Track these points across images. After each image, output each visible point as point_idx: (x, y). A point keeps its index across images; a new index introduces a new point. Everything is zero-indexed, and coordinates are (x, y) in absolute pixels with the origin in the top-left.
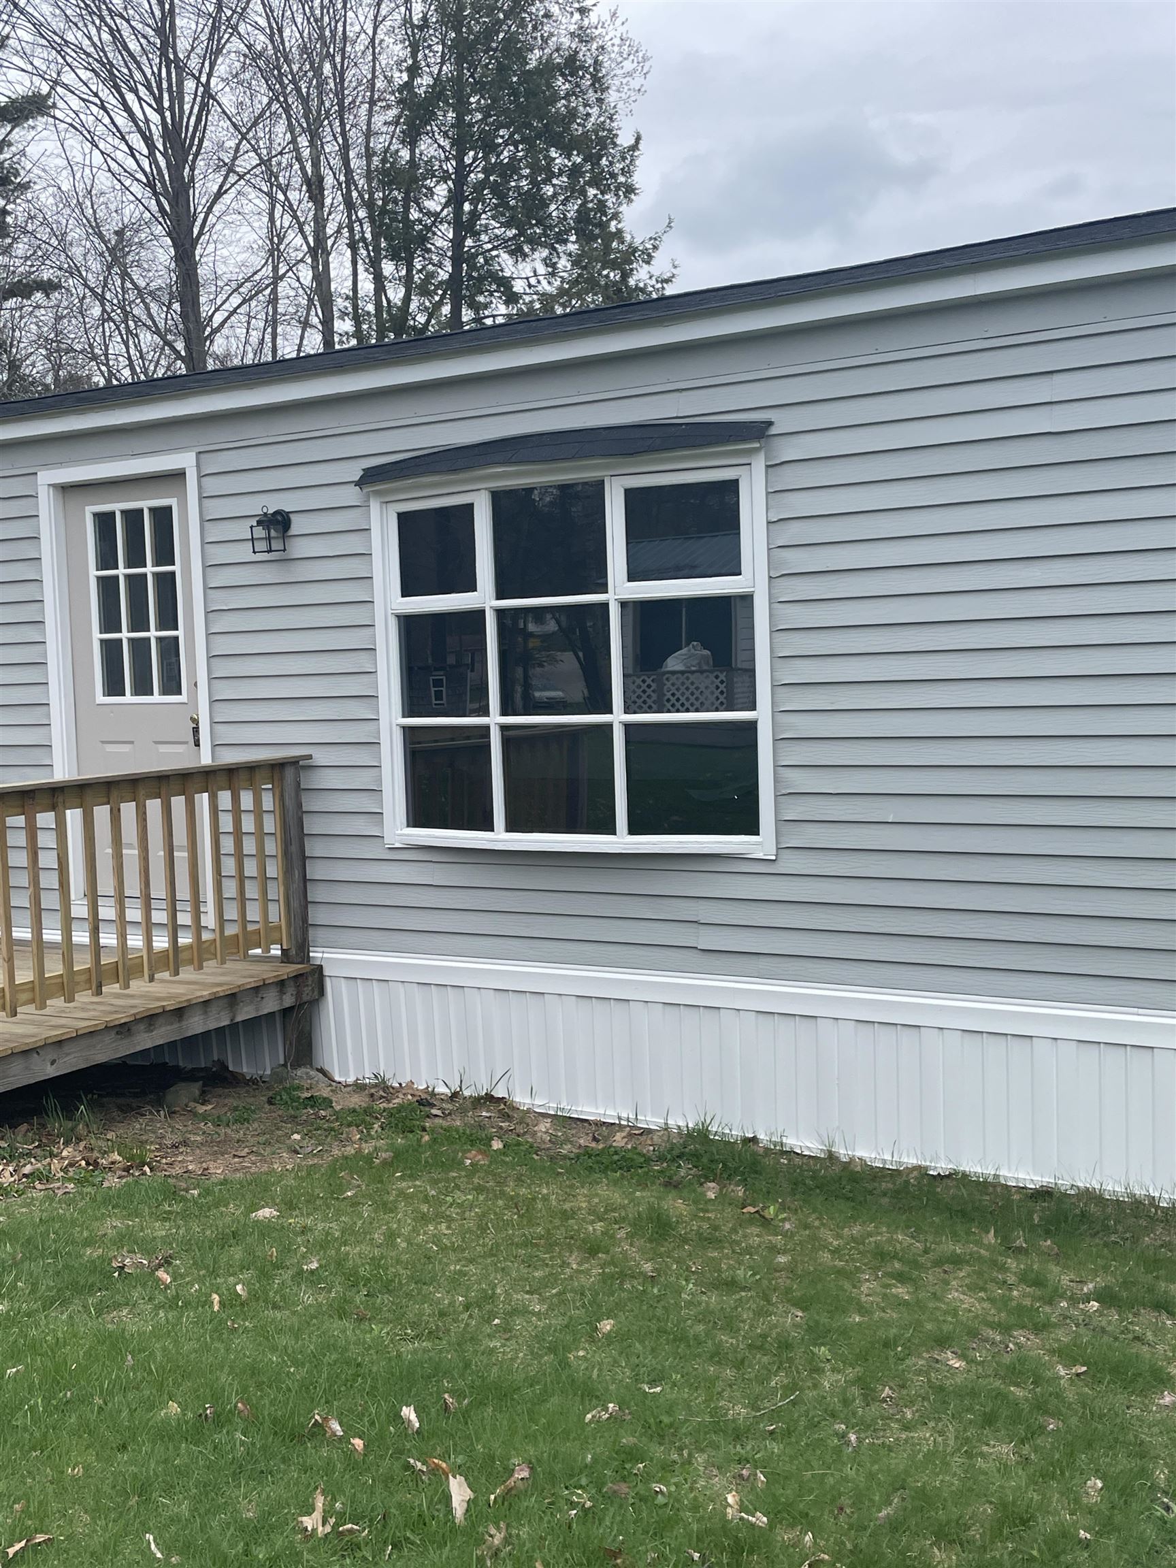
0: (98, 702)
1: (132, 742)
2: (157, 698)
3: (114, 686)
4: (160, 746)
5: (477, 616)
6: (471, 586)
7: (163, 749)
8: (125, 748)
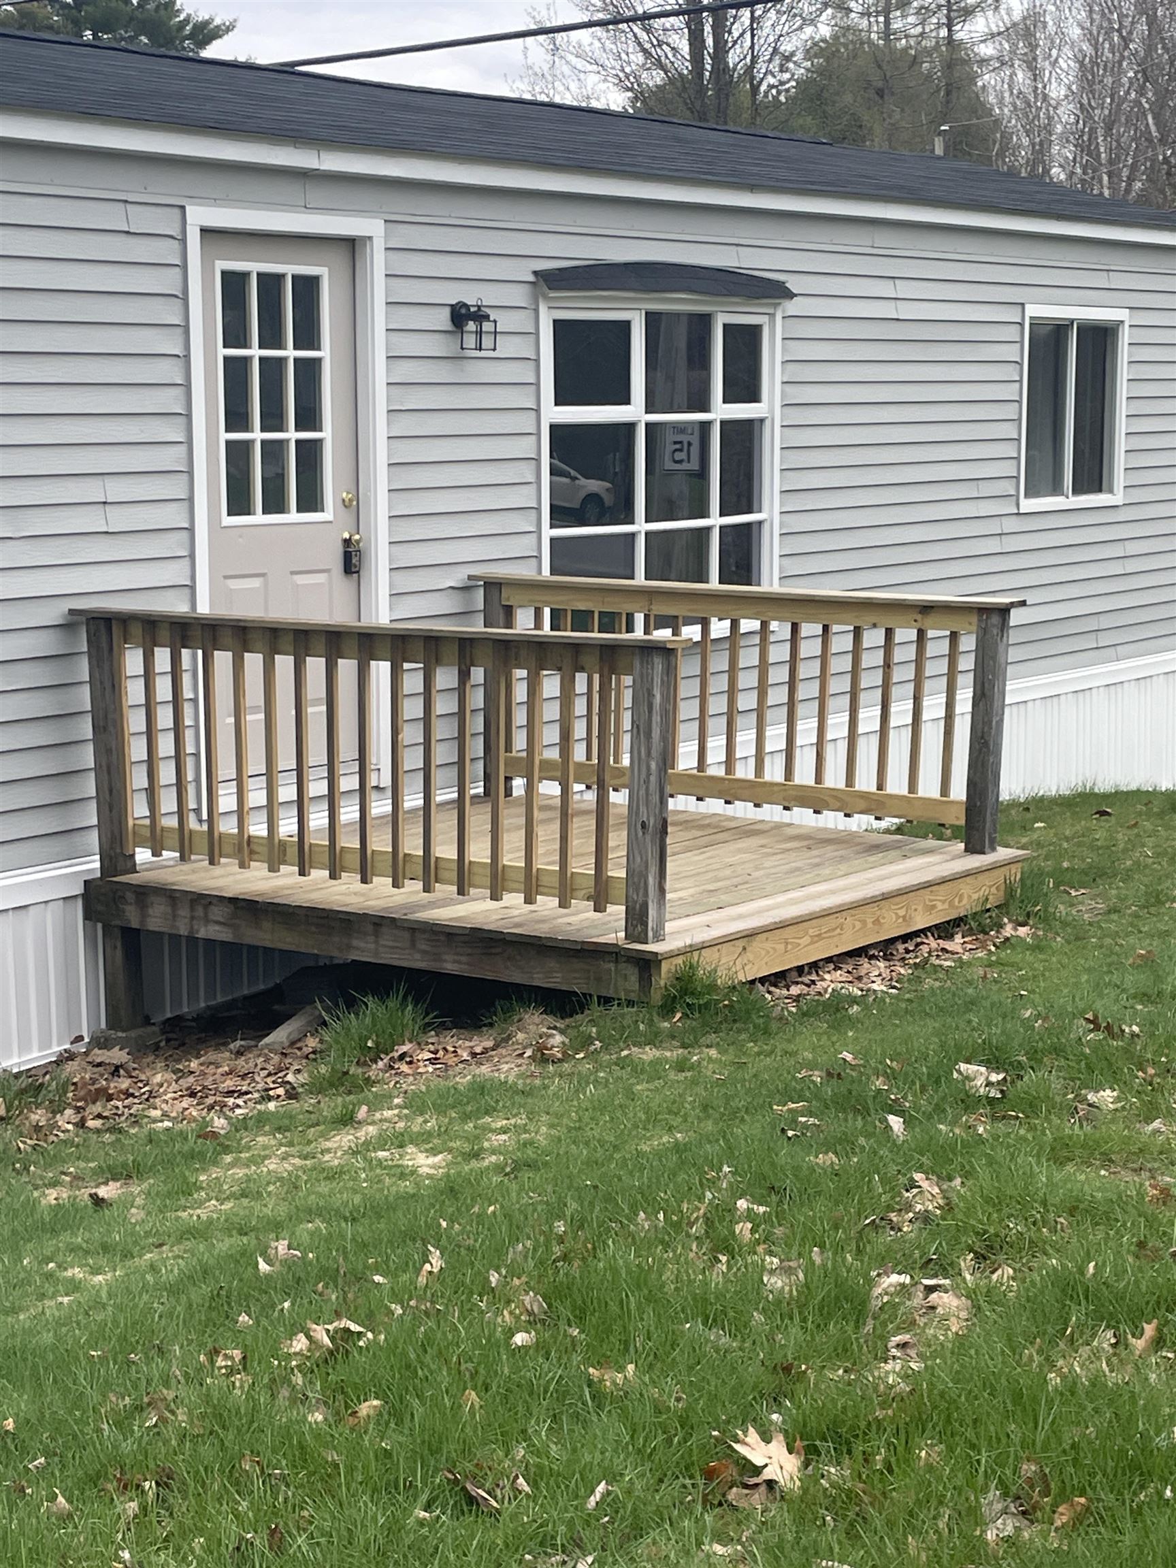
0: (224, 524)
1: (263, 575)
2: (293, 516)
3: (239, 503)
4: (296, 577)
5: (629, 428)
6: (626, 400)
7: (301, 580)
8: (256, 583)
